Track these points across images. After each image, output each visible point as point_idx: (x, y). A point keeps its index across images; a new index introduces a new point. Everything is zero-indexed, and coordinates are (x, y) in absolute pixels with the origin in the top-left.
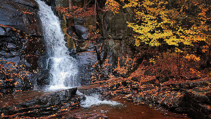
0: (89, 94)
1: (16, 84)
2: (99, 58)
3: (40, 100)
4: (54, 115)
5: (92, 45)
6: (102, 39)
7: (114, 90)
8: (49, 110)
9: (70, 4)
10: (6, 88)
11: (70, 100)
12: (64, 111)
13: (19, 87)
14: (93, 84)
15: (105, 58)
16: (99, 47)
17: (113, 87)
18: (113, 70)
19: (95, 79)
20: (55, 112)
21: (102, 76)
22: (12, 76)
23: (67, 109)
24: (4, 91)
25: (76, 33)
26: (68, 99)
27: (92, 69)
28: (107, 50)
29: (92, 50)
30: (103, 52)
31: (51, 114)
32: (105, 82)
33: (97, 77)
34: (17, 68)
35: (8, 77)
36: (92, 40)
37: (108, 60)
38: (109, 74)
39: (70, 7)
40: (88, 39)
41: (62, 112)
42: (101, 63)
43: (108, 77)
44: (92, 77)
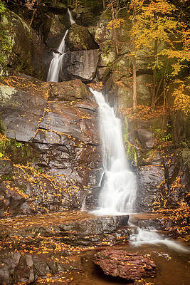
0: (145, 227)
1: (63, 200)
2: (167, 176)
3: (79, 225)
4: (93, 248)
5: (158, 155)
6: (173, 147)
7: (183, 226)
8: (87, 240)
9: (134, 104)
10: (53, 204)
11: (115, 231)
12: (106, 245)
13: (66, 205)
14: (154, 213)
15: (175, 175)
16: (168, 158)
17: (182, 220)
18: (186, 194)
19: (158, 205)
20: (94, 243)
21: (169, 203)
22: (60, 191)
23: (109, 243)
24: (51, 207)
25: (139, 140)
26: (113, 229)
27: (155, 190)
28: (179, 164)
29: (158, 163)
30: (173, 167)
31: (88, 245)
32: (172, 212)
33: (162, 202)
34: (67, 181)
35: (57, 191)
36: (159, 150)
37: (179, 179)
38: (179, 200)
39: (135, 107)
40: (153, 148)
41: (103, 245)
42: (169, 182)
43: (177, 205)
44: (155, 203)
